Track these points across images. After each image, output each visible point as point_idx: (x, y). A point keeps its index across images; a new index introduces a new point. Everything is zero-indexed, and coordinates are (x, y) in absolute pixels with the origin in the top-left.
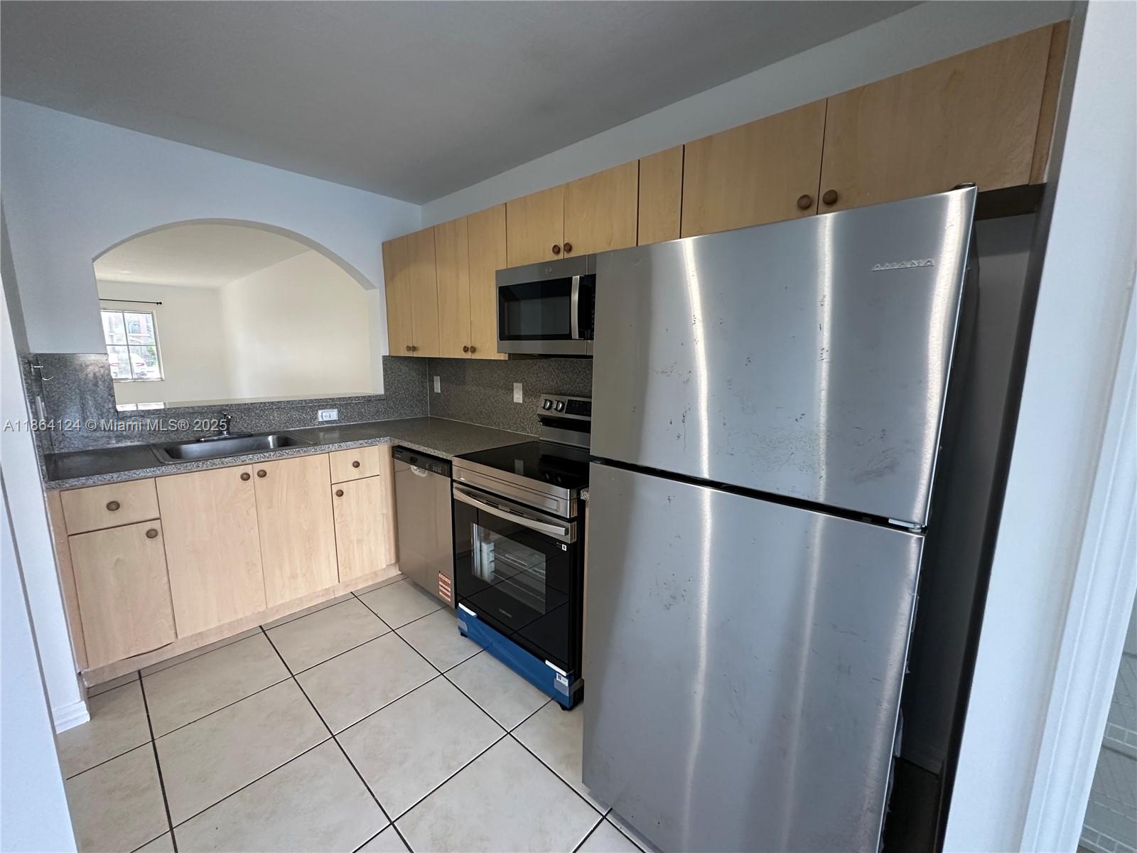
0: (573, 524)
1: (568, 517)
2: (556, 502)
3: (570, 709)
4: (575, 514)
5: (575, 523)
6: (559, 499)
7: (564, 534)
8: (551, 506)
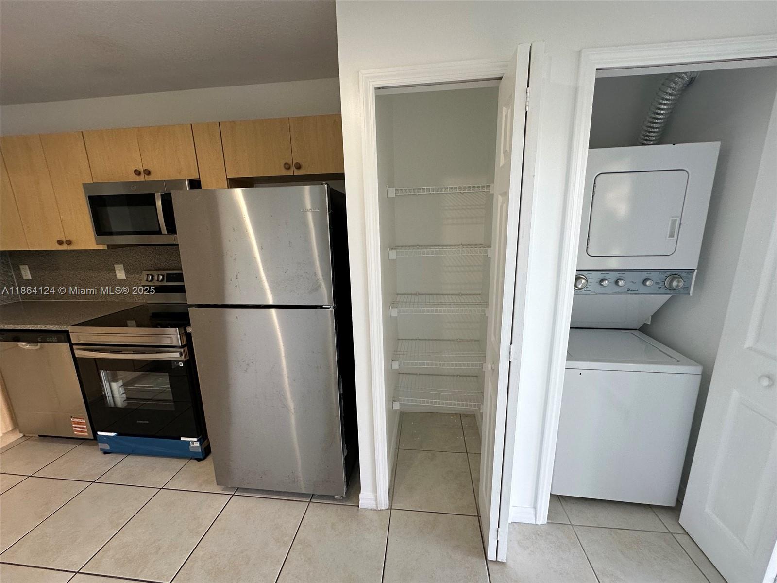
0: (185, 349)
1: (180, 345)
2: (169, 338)
3: (204, 459)
4: (185, 343)
5: (186, 348)
6: (172, 336)
7: (179, 356)
8: (167, 341)
